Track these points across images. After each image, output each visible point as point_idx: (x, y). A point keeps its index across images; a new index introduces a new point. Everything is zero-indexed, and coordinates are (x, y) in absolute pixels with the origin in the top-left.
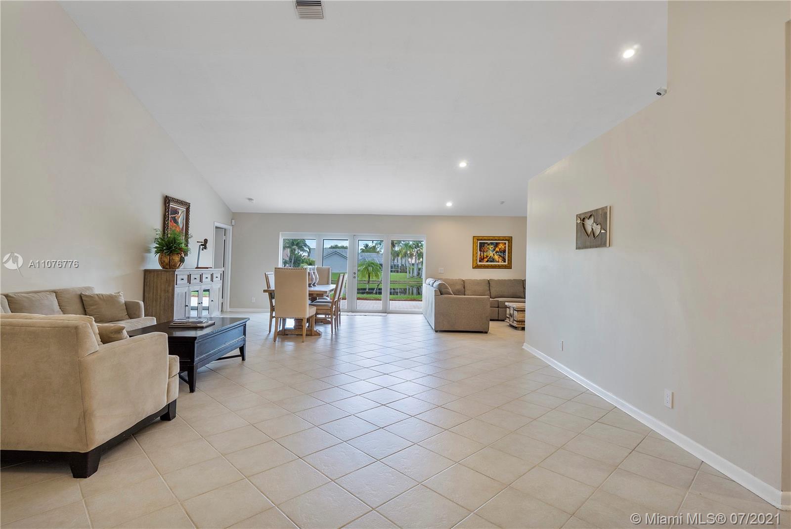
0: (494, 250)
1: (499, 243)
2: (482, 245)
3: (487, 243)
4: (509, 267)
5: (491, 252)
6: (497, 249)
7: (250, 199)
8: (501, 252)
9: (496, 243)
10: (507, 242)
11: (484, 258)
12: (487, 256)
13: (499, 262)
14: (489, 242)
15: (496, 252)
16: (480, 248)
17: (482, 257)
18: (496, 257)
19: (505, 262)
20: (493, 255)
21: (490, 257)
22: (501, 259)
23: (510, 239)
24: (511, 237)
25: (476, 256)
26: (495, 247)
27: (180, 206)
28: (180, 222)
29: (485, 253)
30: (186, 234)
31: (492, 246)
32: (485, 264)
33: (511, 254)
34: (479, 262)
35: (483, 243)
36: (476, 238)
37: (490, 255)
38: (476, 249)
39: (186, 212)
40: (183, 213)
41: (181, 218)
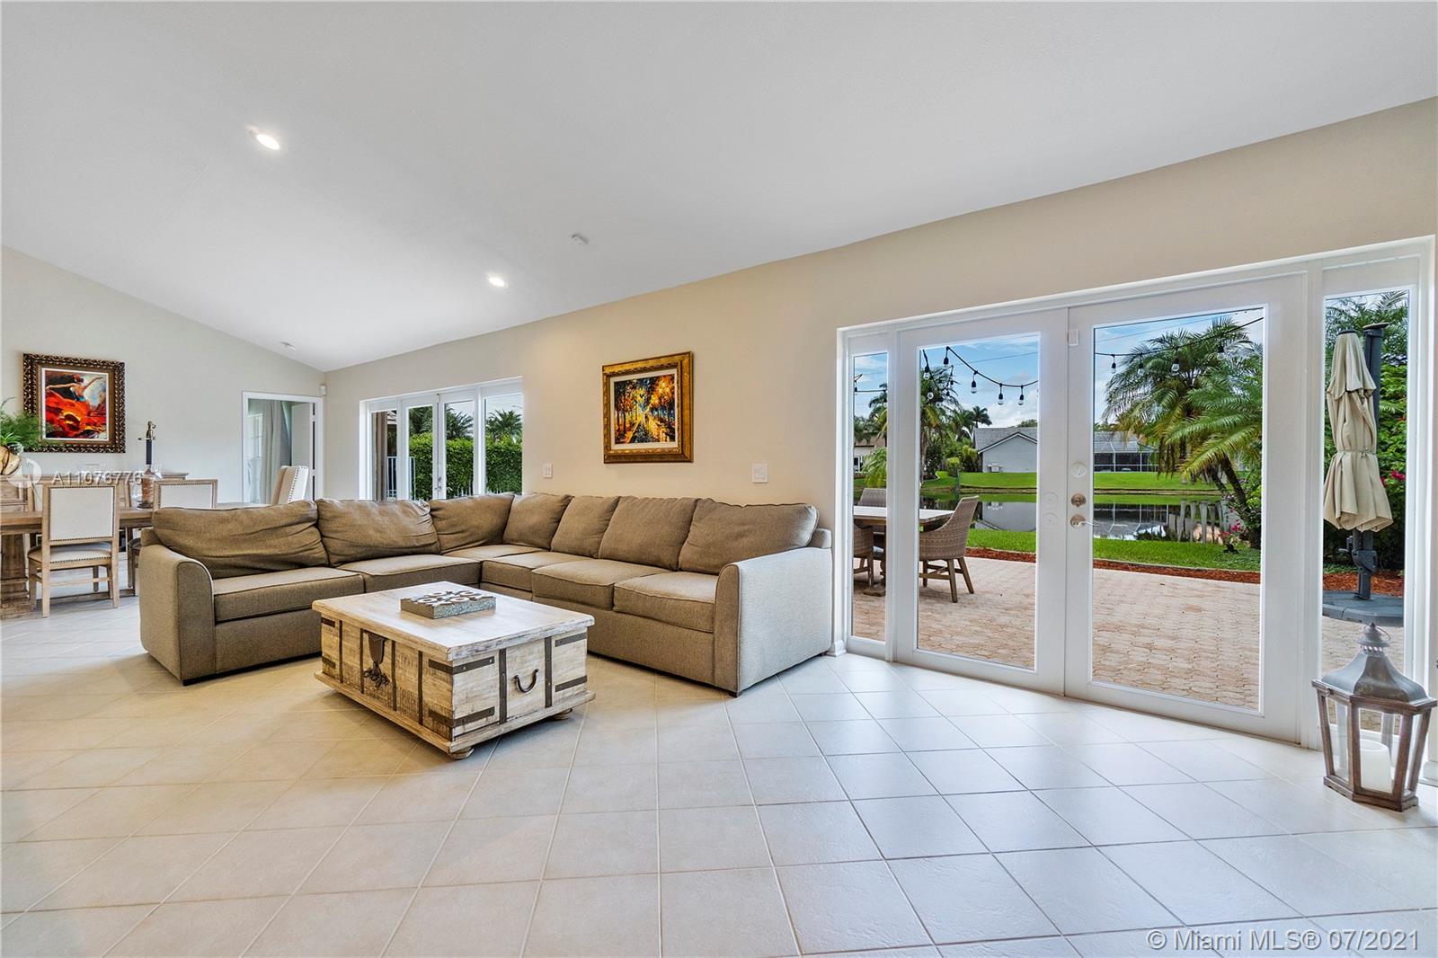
0: (647, 401)
1: (658, 377)
2: (620, 391)
3: (630, 382)
4: (683, 456)
5: (639, 410)
6: (654, 400)
7: (287, 344)
8: (663, 408)
9: (651, 379)
10: (674, 371)
11: (625, 432)
12: (632, 425)
13: (658, 441)
14: (634, 377)
15: (652, 410)
16: (616, 400)
17: (622, 428)
18: (653, 425)
19: (672, 439)
20: (646, 417)
21: (639, 425)
22: (664, 430)
23: (686, 362)
24: (690, 355)
25: (607, 426)
26: (648, 392)
27: (87, 369)
28: (92, 397)
29: (627, 414)
30: (113, 416)
31: (642, 391)
32: (627, 447)
33: (686, 412)
34: (616, 443)
35: (622, 382)
36: (608, 371)
37: (639, 419)
38: (607, 405)
39: (112, 379)
40: (100, 381)
41: (92, 389)
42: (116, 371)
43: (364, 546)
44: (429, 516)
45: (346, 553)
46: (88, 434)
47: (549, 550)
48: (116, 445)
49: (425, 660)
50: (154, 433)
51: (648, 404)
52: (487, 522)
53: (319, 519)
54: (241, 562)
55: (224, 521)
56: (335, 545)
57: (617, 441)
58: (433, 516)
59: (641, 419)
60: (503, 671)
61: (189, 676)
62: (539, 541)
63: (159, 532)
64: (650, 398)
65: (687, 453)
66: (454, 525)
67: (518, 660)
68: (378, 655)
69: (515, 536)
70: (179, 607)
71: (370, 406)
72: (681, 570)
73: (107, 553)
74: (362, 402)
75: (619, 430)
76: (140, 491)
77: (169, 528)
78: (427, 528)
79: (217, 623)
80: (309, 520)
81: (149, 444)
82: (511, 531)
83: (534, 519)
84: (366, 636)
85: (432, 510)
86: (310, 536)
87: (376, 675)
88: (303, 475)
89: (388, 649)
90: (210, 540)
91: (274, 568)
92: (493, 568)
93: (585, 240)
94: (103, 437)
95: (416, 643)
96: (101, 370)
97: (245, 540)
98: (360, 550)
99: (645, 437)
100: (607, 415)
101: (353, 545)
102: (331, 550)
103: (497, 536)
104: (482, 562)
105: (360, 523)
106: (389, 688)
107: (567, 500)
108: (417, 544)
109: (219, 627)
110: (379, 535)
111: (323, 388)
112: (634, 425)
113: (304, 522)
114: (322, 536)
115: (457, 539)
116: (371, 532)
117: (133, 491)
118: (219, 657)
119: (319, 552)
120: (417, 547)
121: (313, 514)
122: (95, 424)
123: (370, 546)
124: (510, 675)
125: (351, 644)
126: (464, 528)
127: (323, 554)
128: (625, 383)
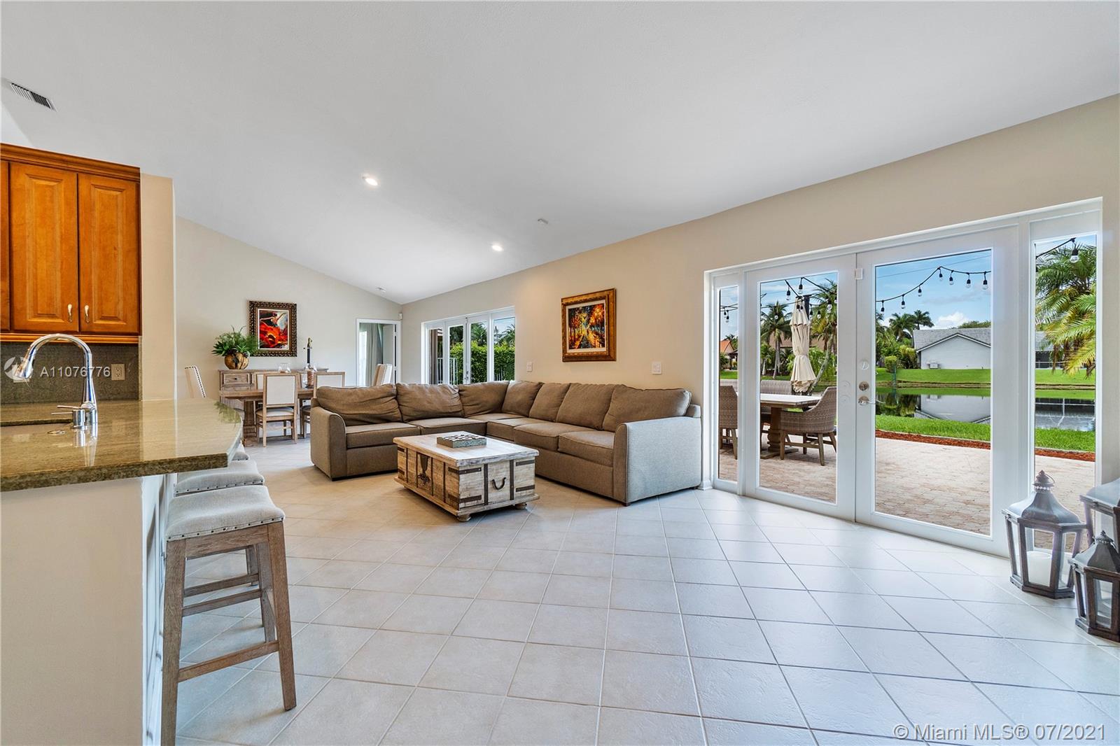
0: (588, 321)
1: (594, 306)
2: (572, 314)
3: (578, 309)
4: (609, 357)
5: (584, 327)
6: (592, 320)
7: (381, 289)
8: (598, 326)
9: (590, 306)
10: (605, 303)
11: (575, 341)
12: (579, 336)
13: (595, 347)
14: (580, 306)
15: (591, 327)
16: (569, 321)
17: (573, 339)
18: (591, 337)
19: (603, 346)
20: (588, 332)
21: (583, 337)
22: (598, 340)
23: (611, 294)
24: (614, 291)
25: (564, 337)
26: (589, 315)
27: (279, 309)
28: (281, 324)
29: (576, 330)
30: (291, 335)
31: (585, 315)
32: (576, 351)
33: (612, 328)
34: (570, 348)
35: (573, 309)
36: (565, 302)
37: (583, 333)
38: (564, 324)
39: (291, 314)
40: (285, 315)
41: (281, 320)
42: (292, 308)
43: (421, 411)
44: (458, 394)
45: (412, 415)
46: (279, 346)
47: (528, 417)
48: (292, 352)
49: (447, 467)
50: (311, 345)
51: (589, 323)
52: (492, 399)
53: (397, 394)
54: (358, 417)
55: (350, 394)
56: (405, 410)
58: (460, 395)
59: (585, 333)
60: (486, 476)
61: (334, 476)
62: (521, 411)
63: (320, 400)
64: (590, 319)
65: (612, 356)
66: (472, 400)
67: (495, 471)
68: (424, 467)
69: (508, 409)
70: (330, 439)
71: (427, 326)
72: (603, 430)
73: (291, 412)
74: (422, 324)
75: (571, 340)
76: (307, 379)
77: (324, 398)
78: (457, 402)
79: (348, 449)
80: (392, 395)
81: (309, 351)
82: (506, 405)
83: (520, 397)
84: (419, 456)
85: (459, 391)
86: (391, 405)
87: (423, 476)
88: (389, 369)
89: (429, 463)
90: (343, 405)
91: (375, 422)
92: (492, 426)
93: (546, 222)
94: (286, 348)
95: (441, 457)
96: (285, 309)
97: (360, 405)
98: (419, 413)
99: (587, 344)
100: (564, 331)
101: (415, 411)
102: (403, 412)
103: (498, 408)
104: (487, 423)
105: (419, 397)
106: (430, 484)
107: (540, 385)
108: (450, 411)
109: (349, 451)
110: (428, 405)
111: (401, 315)
113: (389, 396)
114: (399, 405)
115: (474, 409)
116: (425, 403)
117: (303, 379)
118: (348, 467)
119: (397, 414)
120: (450, 413)
121: (394, 392)
122: (283, 340)
123: (423, 411)
124: (490, 479)
125: (412, 461)
126: (477, 402)
127: (399, 415)
128: (575, 310)
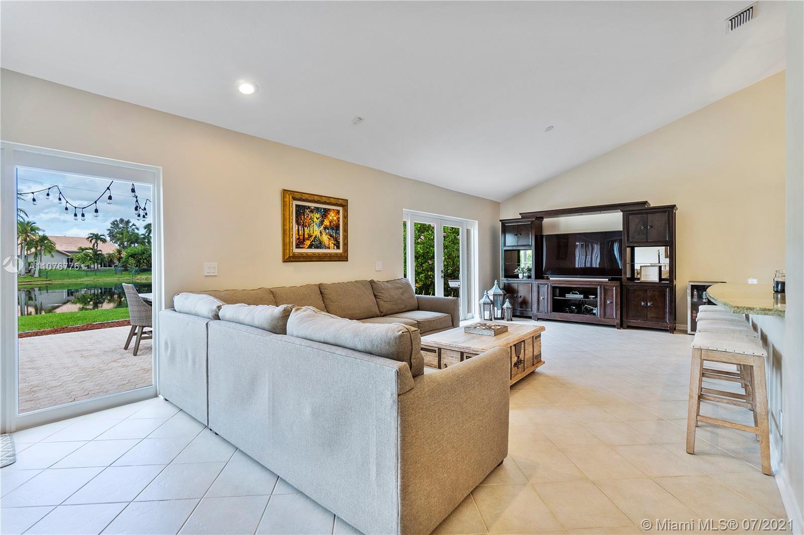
0: (322, 223)
1: (329, 210)
2: (300, 211)
3: (309, 208)
4: (343, 258)
5: (316, 227)
6: (326, 223)
8: (332, 229)
9: (324, 209)
10: (341, 209)
11: (304, 240)
12: (310, 236)
13: (329, 248)
14: (313, 205)
15: (326, 228)
16: (296, 217)
17: (301, 237)
18: (325, 238)
19: (338, 247)
20: (321, 232)
21: (315, 237)
22: (333, 242)
23: (346, 204)
24: (346, 201)
25: (287, 236)
26: (322, 217)
29: (306, 229)
31: (319, 216)
32: (305, 251)
33: (346, 233)
34: (296, 248)
35: (303, 206)
37: (316, 233)
51: (322, 224)
57: (298, 246)
64: (324, 221)
65: (346, 256)
75: (299, 239)
99: (320, 245)
112: (311, 236)
128: (304, 207)
